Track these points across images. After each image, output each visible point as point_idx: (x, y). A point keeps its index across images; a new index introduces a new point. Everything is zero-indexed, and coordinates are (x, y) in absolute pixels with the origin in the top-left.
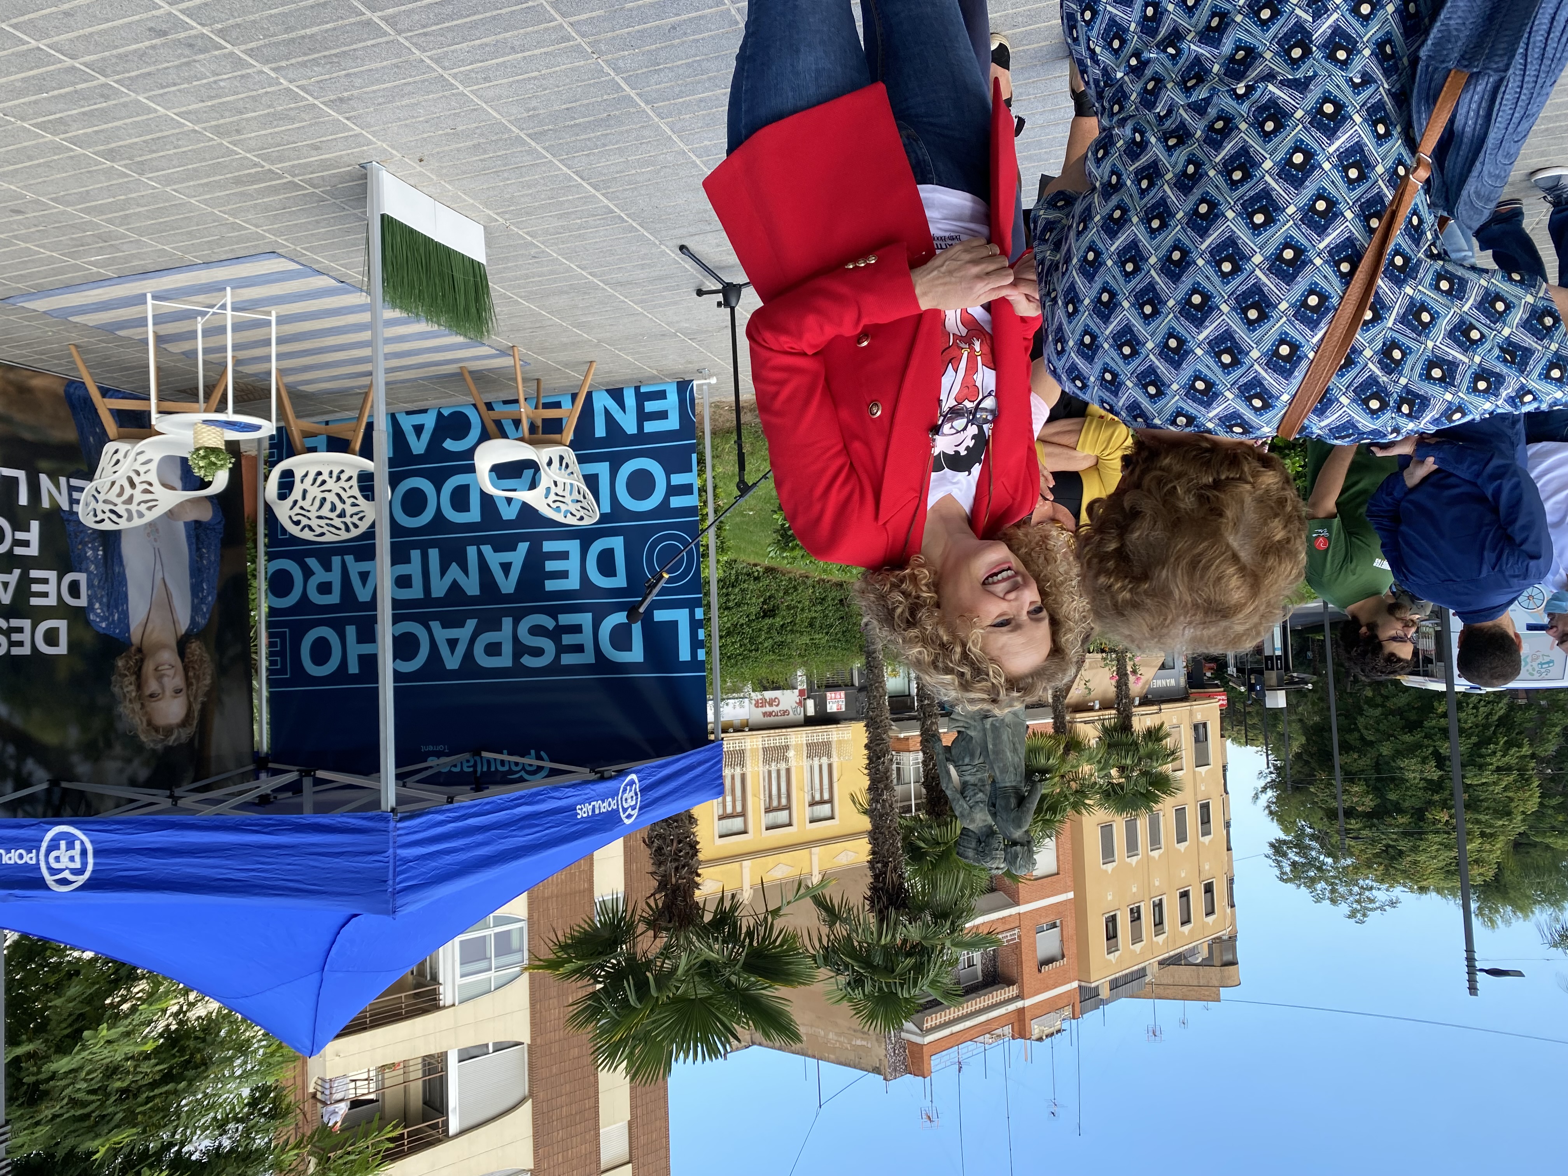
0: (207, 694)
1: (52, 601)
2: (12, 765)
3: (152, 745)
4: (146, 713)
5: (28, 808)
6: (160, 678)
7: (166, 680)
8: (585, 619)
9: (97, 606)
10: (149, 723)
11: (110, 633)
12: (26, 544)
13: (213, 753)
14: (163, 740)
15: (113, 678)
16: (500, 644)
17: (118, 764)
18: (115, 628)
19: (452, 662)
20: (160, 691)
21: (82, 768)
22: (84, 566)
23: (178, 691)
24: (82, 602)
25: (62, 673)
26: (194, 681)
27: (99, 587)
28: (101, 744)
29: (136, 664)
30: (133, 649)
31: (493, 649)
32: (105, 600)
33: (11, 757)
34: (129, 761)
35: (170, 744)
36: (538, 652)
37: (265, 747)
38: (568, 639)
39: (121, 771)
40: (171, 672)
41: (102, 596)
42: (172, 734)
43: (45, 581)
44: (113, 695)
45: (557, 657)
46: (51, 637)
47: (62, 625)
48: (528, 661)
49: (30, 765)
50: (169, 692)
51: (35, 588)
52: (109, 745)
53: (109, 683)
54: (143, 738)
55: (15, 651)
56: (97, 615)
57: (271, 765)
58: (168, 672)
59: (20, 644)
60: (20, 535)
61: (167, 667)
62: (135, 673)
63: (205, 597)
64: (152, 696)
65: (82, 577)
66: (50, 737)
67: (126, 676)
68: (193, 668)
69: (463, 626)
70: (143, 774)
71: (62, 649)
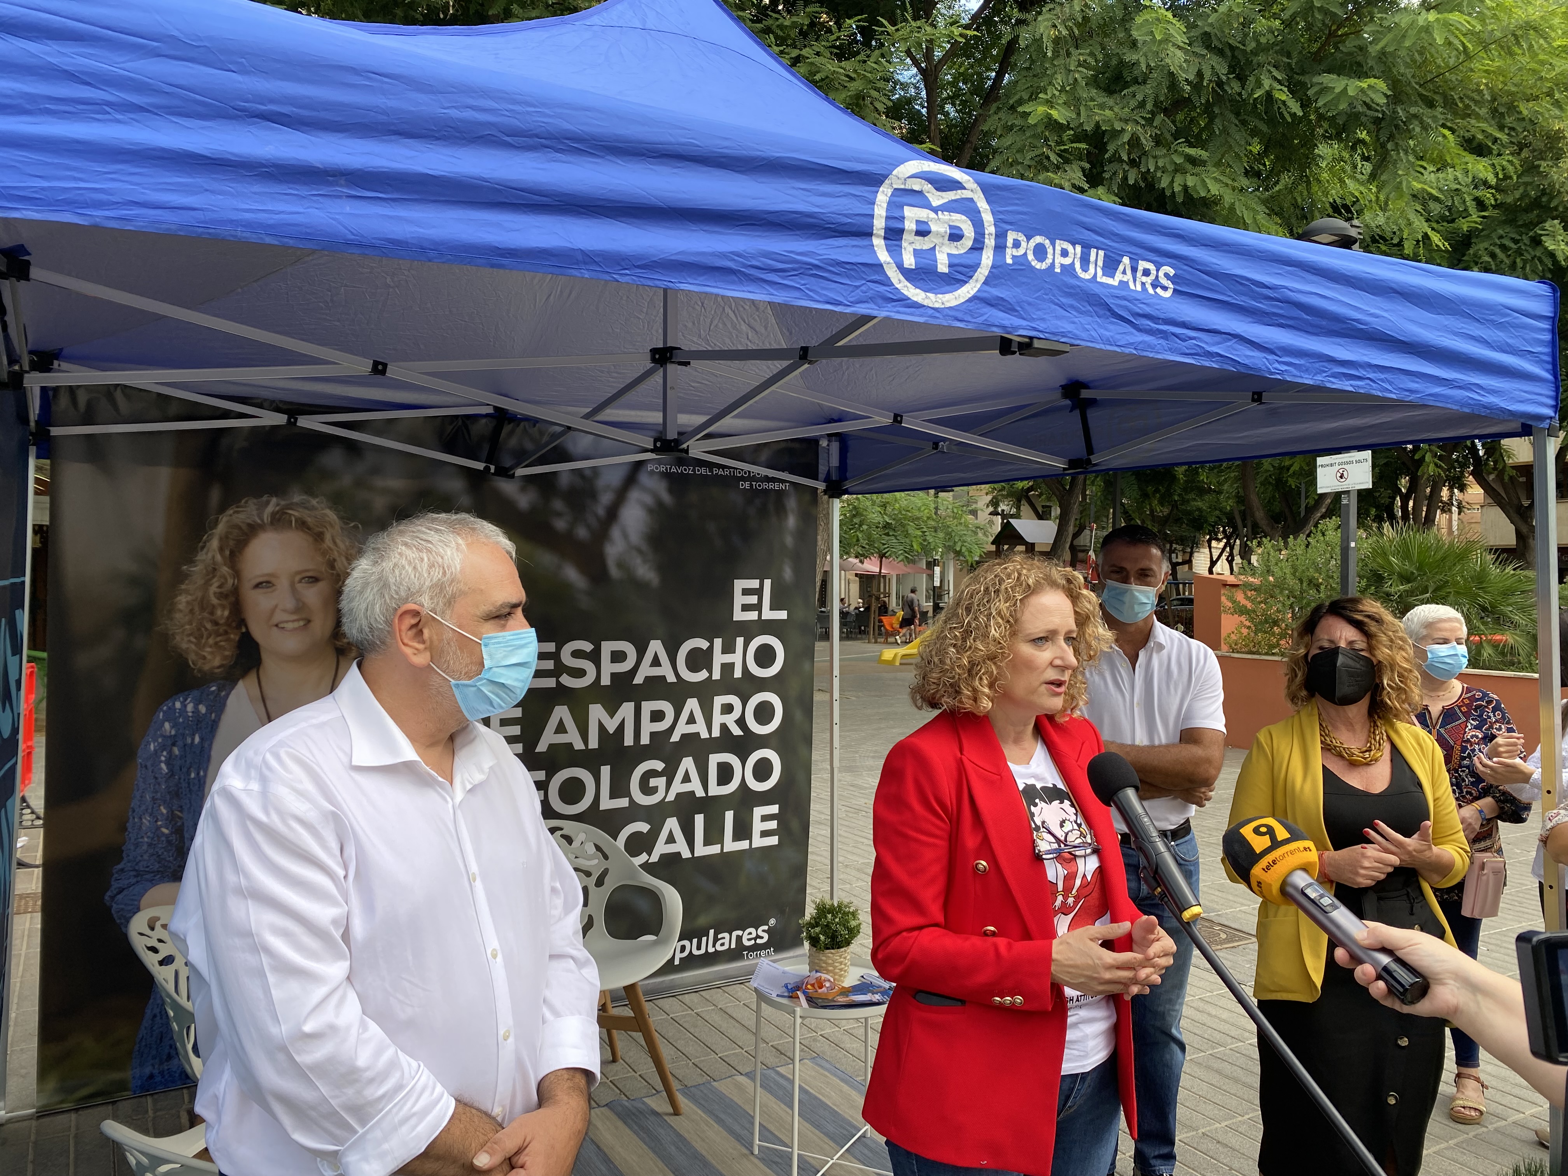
0: (180, 577)
3: (314, 502)
4: (324, 553)
5: (535, 447)
6: (300, 608)
7: (290, 604)
10: (319, 537)
14: (290, 506)
20: (299, 586)
23: (265, 584)
26: (215, 601)
33: (557, 514)
35: (274, 500)
40: (279, 617)
42: (273, 514)
50: (283, 584)
51: (516, 730)
54: (331, 515)
55: (550, 647)
58: (286, 617)
61: (290, 626)
63: (163, 747)
64: (315, 580)
68: (216, 623)
70: (333, 459)
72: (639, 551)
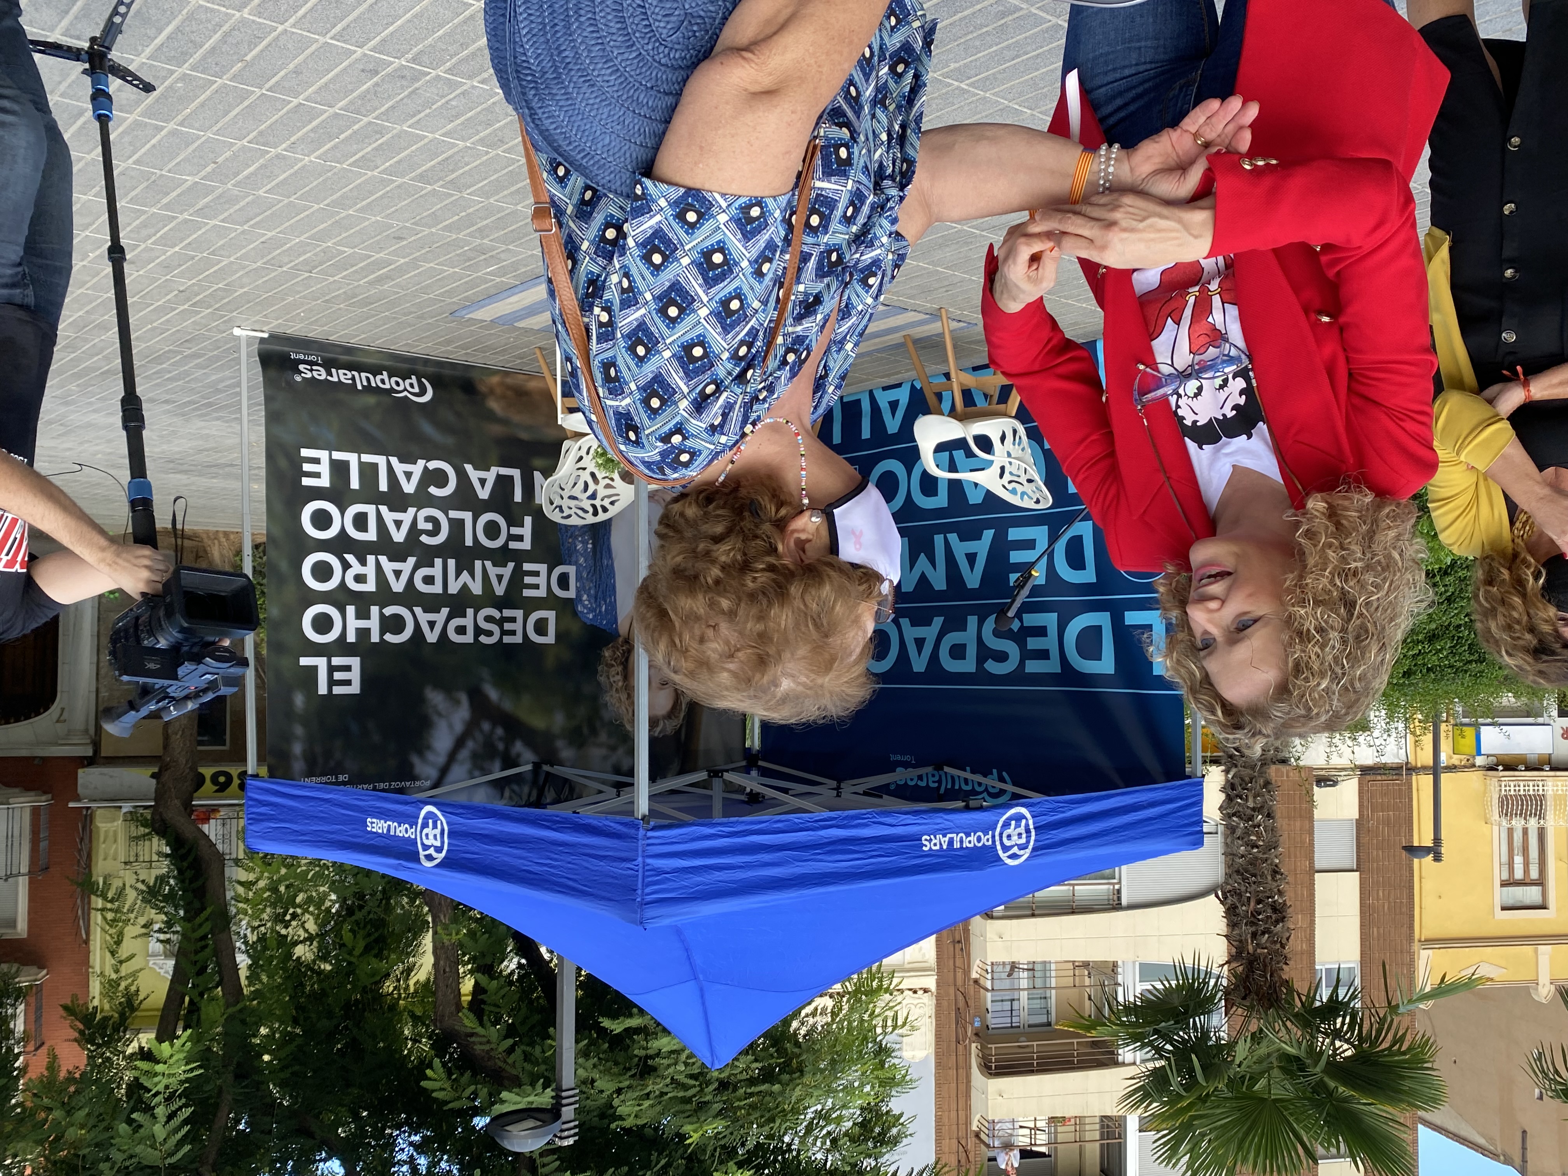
1: (542, 593)
2: (501, 746)
5: (515, 787)
8: (1050, 620)
9: (585, 597)
11: (597, 624)
12: (520, 538)
13: (702, 746)
15: (600, 668)
16: (964, 646)
17: (603, 751)
18: (602, 619)
19: (919, 664)
21: (566, 753)
22: (574, 559)
23: (664, 683)
24: (571, 594)
25: (550, 662)
27: (587, 579)
28: (585, 731)
29: (623, 654)
30: (621, 640)
31: (958, 652)
32: (592, 592)
33: (501, 739)
34: (613, 749)
36: (1002, 657)
37: (757, 744)
38: (1033, 643)
39: (605, 758)
41: (590, 589)
42: (657, 726)
43: (536, 574)
44: (599, 684)
45: (1022, 663)
46: (541, 627)
47: (550, 615)
48: (992, 667)
49: (518, 747)
50: (655, 683)
51: (528, 580)
52: (594, 732)
53: (596, 672)
55: (507, 639)
56: (585, 607)
57: (760, 763)
59: (513, 633)
60: (515, 531)
62: (622, 663)
65: (571, 570)
66: (538, 722)
67: (613, 666)
69: (930, 625)
71: (550, 639)
72: (440, 715)
